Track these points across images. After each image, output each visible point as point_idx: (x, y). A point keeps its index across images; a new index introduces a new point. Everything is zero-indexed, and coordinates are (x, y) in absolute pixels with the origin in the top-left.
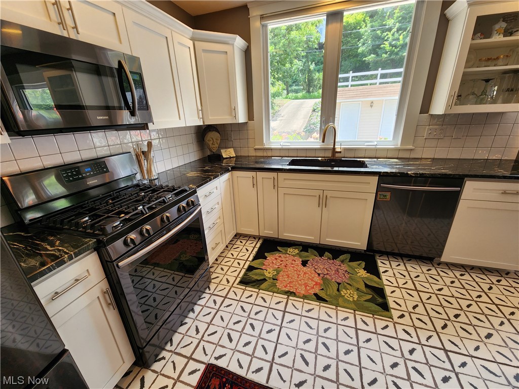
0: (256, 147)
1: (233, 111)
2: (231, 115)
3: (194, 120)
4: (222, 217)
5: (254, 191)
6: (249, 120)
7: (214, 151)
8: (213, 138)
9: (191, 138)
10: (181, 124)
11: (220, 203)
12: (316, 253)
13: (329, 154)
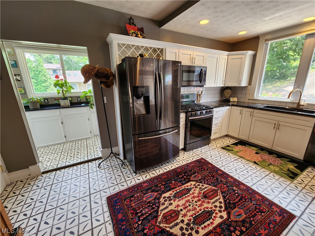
0: (249, 98)
1: (240, 81)
2: (238, 83)
3: (220, 84)
4: (221, 123)
5: (240, 116)
6: (249, 85)
7: (227, 98)
8: (228, 93)
9: (218, 91)
10: (215, 86)
11: (222, 117)
12: (267, 153)
13: (295, 106)
